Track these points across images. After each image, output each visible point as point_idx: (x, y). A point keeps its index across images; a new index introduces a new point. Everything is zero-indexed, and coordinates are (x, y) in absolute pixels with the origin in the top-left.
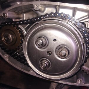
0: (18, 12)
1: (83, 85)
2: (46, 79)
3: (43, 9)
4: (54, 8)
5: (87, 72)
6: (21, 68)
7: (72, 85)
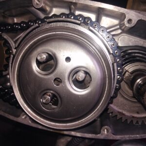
0: (4, 13)
1: (111, 138)
2: (49, 130)
3: (48, 9)
4: (68, 9)
5: (117, 115)
6: (3, 111)
7: (93, 137)
